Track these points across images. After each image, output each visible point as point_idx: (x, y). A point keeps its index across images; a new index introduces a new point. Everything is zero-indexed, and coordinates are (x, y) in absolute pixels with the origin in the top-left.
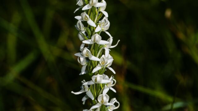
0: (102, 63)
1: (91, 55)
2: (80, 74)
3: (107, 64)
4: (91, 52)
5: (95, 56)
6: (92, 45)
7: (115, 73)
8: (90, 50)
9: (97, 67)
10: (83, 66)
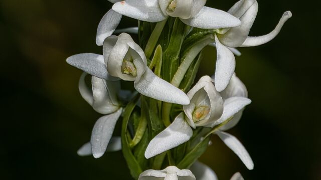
0: (193, 114)
1: (149, 71)
2: (83, 152)
3: (219, 121)
4: (150, 58)
5: (167, 76)
6: (155, 24)
7: (249, 164)
8: (143, 47)
9: (168, 130)
10: (102, 115)
